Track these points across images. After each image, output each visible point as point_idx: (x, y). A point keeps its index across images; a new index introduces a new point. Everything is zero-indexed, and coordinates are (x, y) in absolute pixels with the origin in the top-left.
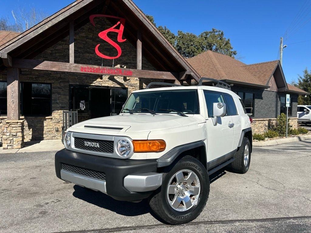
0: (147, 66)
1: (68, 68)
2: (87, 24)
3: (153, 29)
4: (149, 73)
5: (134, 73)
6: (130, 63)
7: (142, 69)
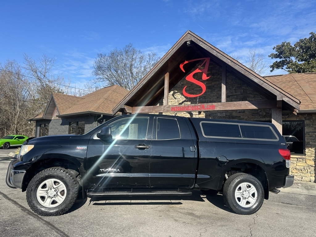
0: (252, 96)
1: (163, 110)
2: (193, 69)
3: (229, 61)
4: (235, 105)
5: (217, 106)
6: (232, 96)
7: (227, 101)
